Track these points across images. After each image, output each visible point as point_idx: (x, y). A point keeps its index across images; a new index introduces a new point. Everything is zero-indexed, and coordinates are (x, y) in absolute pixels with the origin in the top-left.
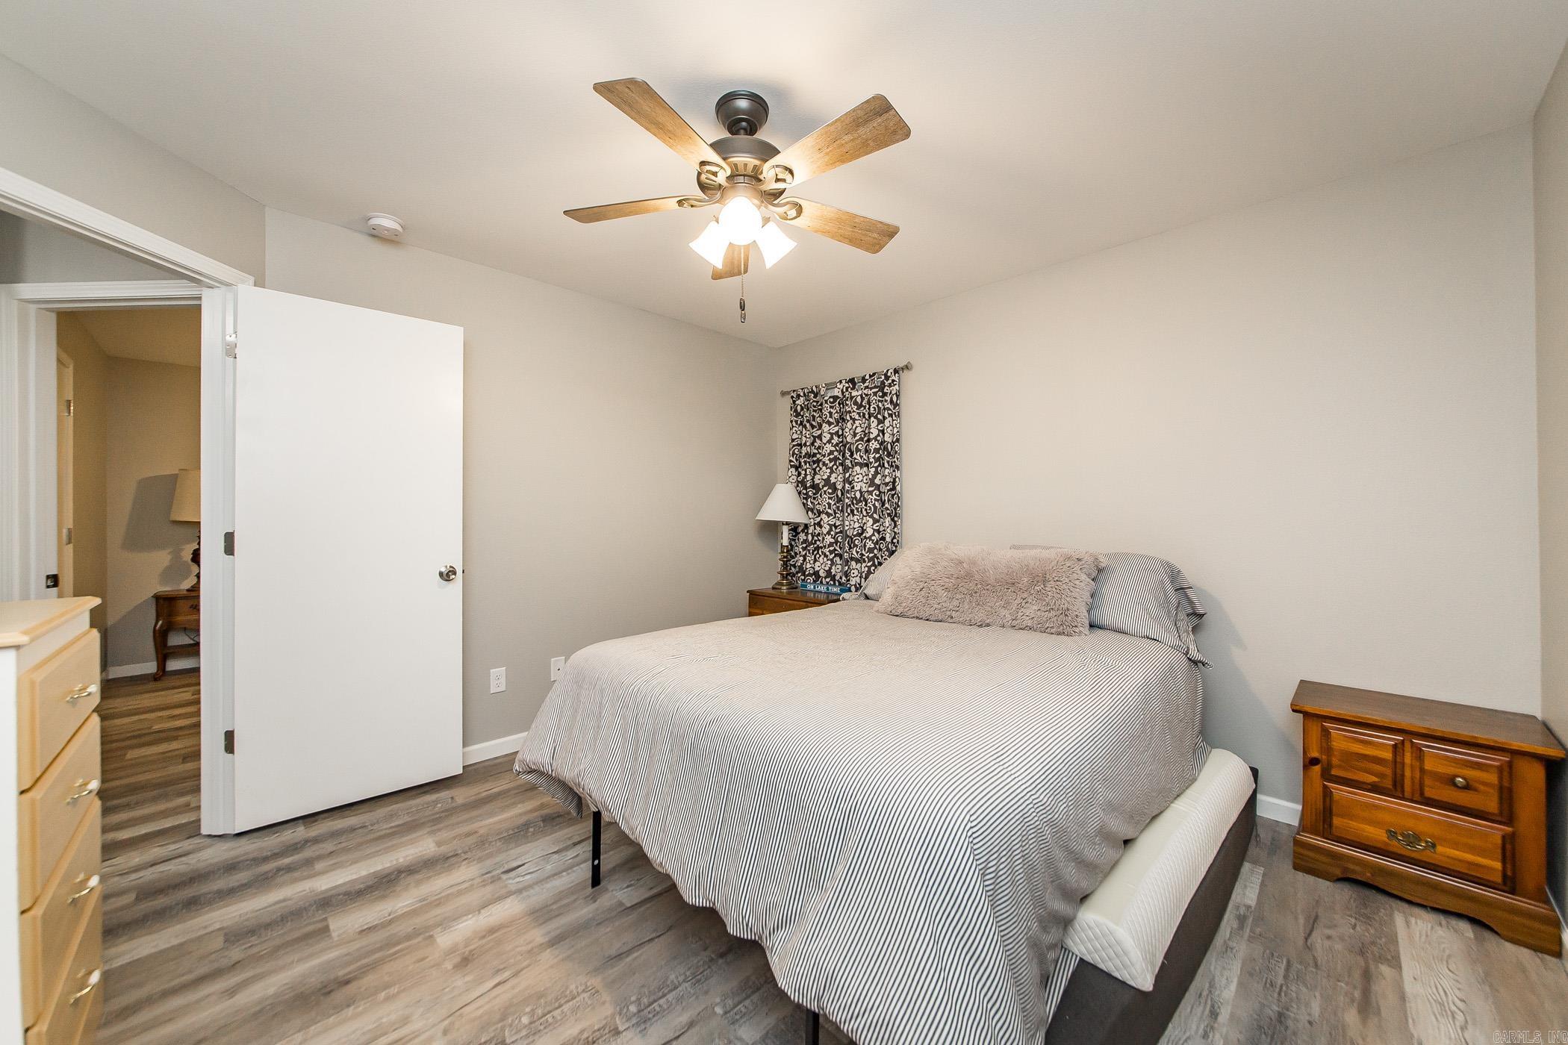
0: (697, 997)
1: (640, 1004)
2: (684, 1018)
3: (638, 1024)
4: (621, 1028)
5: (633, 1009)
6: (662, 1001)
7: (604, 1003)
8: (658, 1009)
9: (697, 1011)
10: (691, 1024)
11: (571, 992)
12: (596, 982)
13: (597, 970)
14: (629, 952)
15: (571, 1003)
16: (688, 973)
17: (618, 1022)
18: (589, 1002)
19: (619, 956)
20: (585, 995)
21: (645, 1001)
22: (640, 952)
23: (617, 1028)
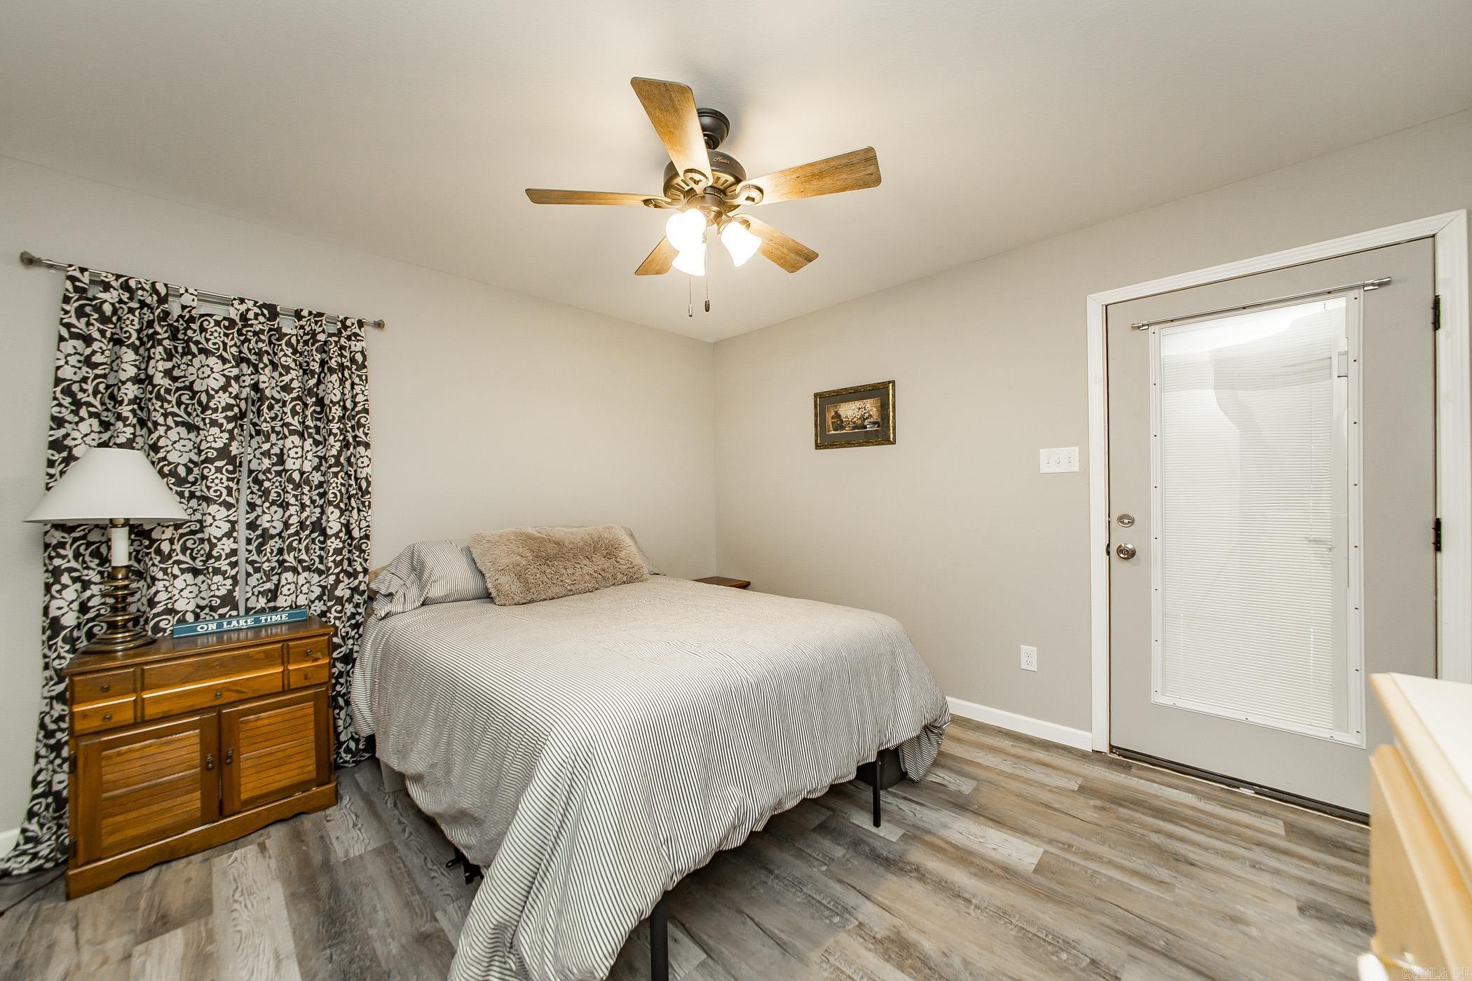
0: (817, 881)
1: (832, 916)
2: (837, 886)
3: (850, 913)
4: (857, 923)
5: (836, 919)
6: (825, 902)
7: (837, 942)
8: (832, 903)
9: (829, 880)
10: (841, 881)
11: (831, 973)
12: (815, 956)
13: (801, 958)
14: (771, 936)
15: (844, 969)
16: (794, 890)
17: (852, 926)
18: (838, 954)
19: (781, 945)
20: (832, 959)
21: (827, 913)
22: (773, 929)
23: (857, 926)
